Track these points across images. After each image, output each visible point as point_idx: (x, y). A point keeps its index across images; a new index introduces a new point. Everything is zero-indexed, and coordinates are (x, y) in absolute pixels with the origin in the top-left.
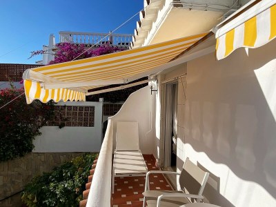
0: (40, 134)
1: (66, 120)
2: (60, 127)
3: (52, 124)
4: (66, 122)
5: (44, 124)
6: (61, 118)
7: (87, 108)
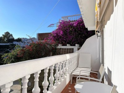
7: (70, 49)
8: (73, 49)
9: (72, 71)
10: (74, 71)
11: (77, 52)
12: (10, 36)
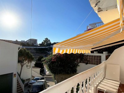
0: (79, 66)
1: (88, 61)
2: (86, 64)
3: (83, 62)
4: (88, 62)
5: (80, 62)
6: (87, 60)
7: (97, 56)
8: (100, 57)
9: (97, 83)
10: (100, 83)
11: (104, 62)
12: (48, 41)
